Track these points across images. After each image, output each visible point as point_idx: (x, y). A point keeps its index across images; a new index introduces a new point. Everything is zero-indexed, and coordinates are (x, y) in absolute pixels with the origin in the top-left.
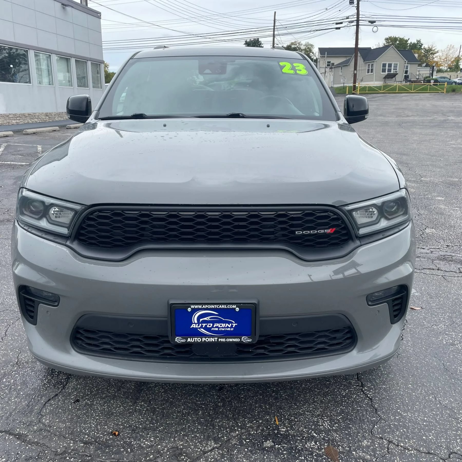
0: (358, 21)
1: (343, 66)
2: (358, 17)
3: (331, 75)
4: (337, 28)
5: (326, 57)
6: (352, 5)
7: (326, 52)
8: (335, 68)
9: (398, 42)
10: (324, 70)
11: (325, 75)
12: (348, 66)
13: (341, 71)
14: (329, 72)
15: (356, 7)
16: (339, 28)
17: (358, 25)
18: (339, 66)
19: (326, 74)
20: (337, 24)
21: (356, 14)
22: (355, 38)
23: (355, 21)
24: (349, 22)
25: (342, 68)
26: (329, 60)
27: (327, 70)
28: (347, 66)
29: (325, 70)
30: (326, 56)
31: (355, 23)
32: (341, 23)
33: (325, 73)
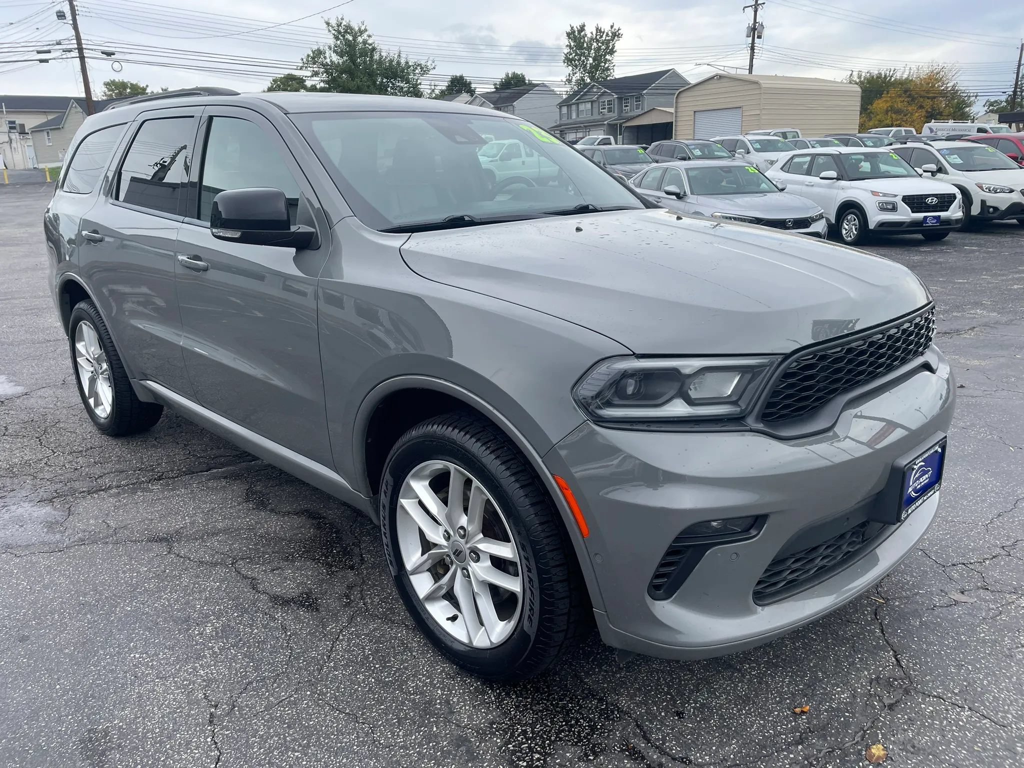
0: (80, 49)
1: (51, 129)
2: (79, 43)
3: (24, 146)
4: (41, 61)
5: (5, 113)
6: (65, 21)
7: (3, 104)
8: (34, 134)
9: (128, 90)
10: (7, 136)
11: (11, 145)
12: (62, 130)
13: (49, 139)
14: (19, 140)
15: (71, 24)
16: (46, 61)
17: (82, 58)
18: (37, 130)
19: (14, 145)
20: (39, 52)
21: (74, 37)
22: (82, 80)
23: (75, 49)
24: (64, 51)
25: (48, 133)
26: (12, 118)
27: (13, 136)
28: (59, 128)
29: (9, 137)
30: (4, 110)
31: (75, 54)
32: (49, 52)
33: (11, 142)
